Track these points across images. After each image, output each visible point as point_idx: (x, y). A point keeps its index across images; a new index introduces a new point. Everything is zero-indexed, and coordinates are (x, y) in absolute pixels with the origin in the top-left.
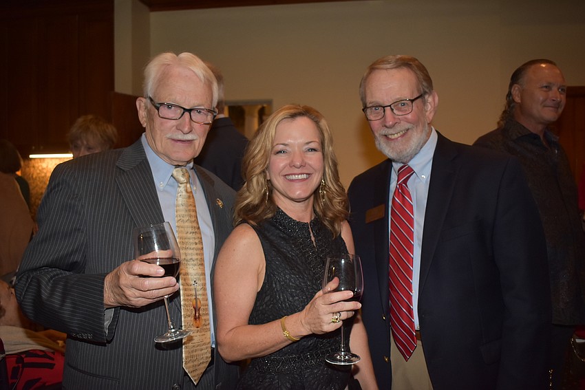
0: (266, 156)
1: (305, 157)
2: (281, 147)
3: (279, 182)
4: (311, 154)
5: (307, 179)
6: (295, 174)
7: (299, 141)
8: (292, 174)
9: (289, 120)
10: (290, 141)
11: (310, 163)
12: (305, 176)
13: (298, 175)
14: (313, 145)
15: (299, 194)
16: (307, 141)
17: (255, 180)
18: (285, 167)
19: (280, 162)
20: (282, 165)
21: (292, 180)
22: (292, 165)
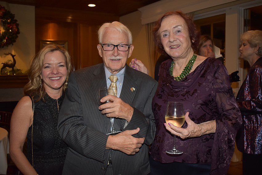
0: (40, 69)
1: (58, 69)
2: (47, 65)
3: (47, 81)
4: (61, 68)
5: (60, 79)
6: (54, 77)
7: (55, 62)
8: (53, 77)
9: (51, 52)
10: (51, 62)
11: (61, 72)
12: (59, 78)
13: (56, 77)
14: (62, 64)
15: (56, 86)
16: (59, 62)
17: (35, 79)
18: (49, 74)
19: (47, 72)
20: (48, 73)
21: (53, 80)
22: (52, 73)
